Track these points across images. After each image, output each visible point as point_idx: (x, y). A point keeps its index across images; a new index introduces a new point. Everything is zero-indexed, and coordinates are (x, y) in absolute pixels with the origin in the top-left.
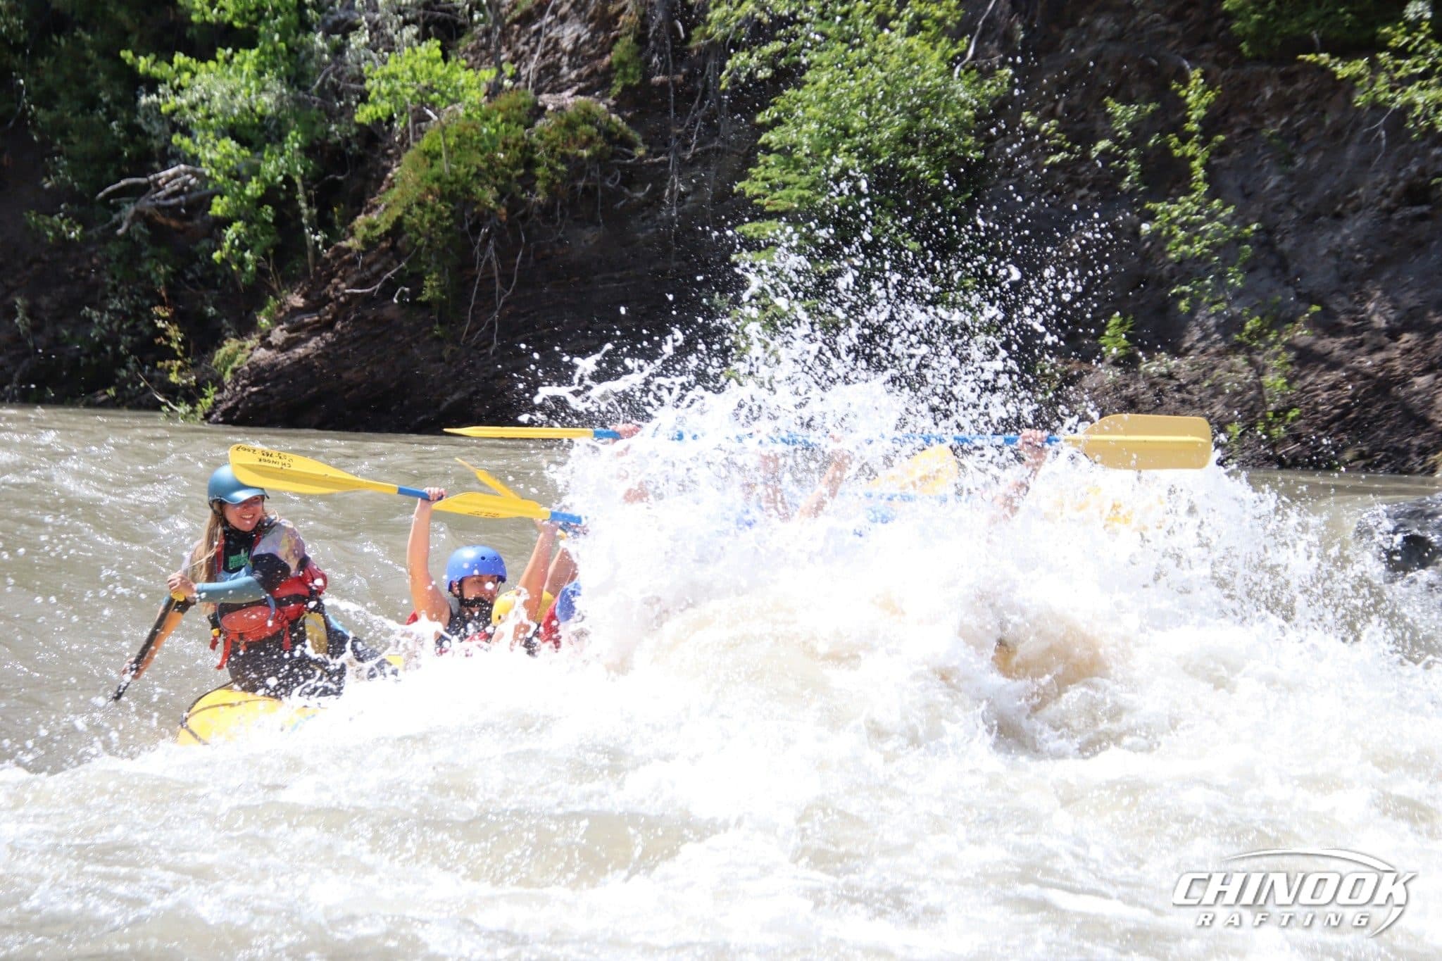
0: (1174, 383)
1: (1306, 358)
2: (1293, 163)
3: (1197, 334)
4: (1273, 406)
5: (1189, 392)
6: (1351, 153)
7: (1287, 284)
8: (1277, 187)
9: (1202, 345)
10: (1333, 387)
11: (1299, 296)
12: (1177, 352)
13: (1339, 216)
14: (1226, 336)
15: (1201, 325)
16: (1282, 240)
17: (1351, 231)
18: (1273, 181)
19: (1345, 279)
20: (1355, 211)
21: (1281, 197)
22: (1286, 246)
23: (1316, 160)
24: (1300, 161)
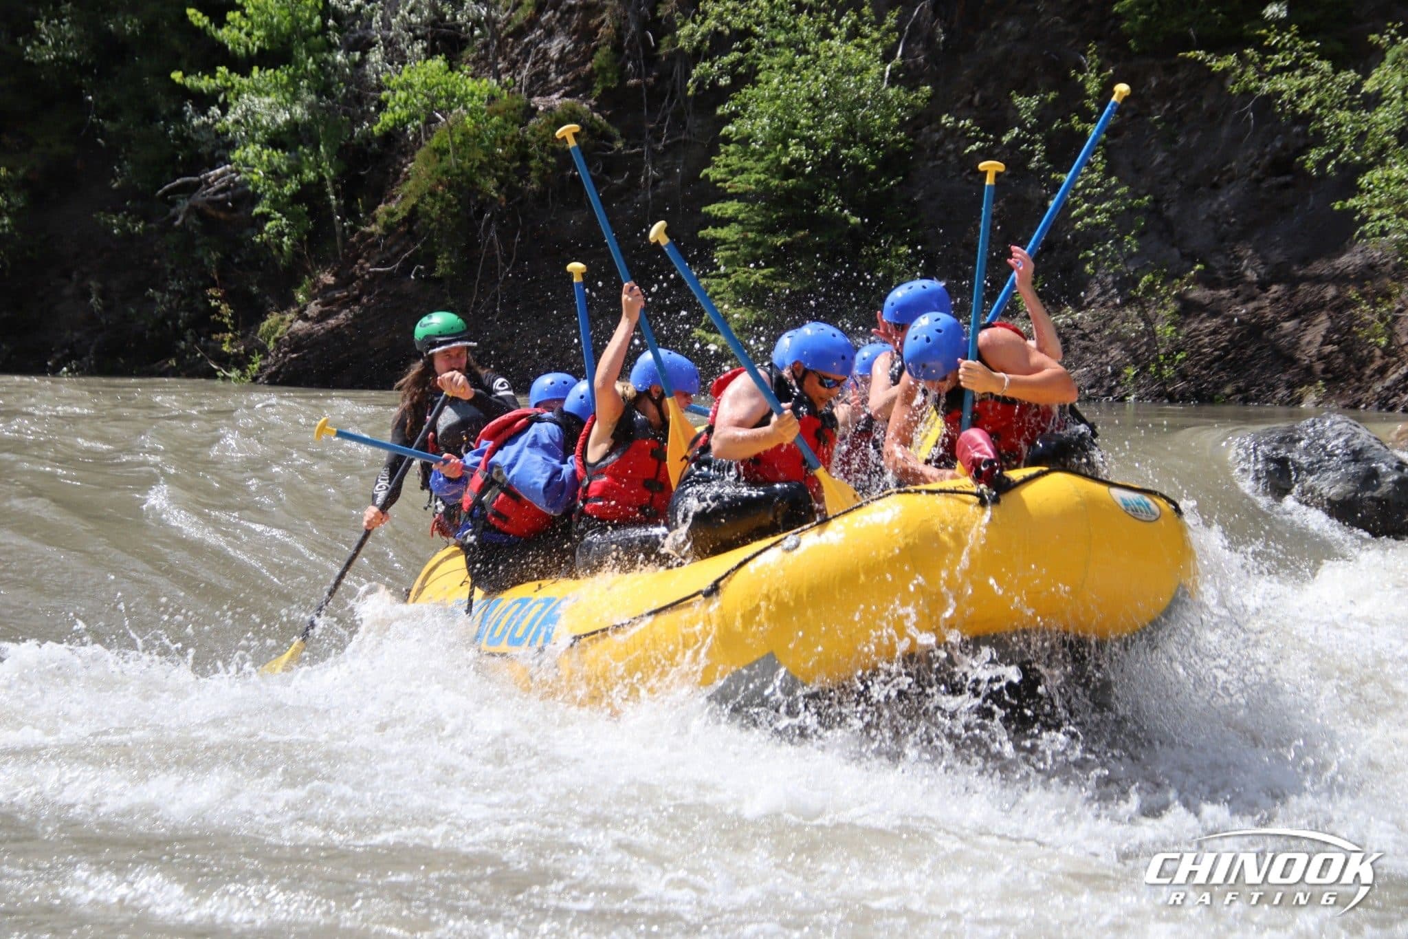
0: (1078, 332)
1: (1188, 308)
2: (1176, 142)
3: (1097, 290)
4: (1163, 351)
5: (1091, 340)
6: (1225, 132)
7: (1173, 245)
8: (1163, 163)
9: (1101, 299)
10: (1214, 332)
11: (1183, 255)
12: (1079, 306)
13: (1215, 186)
14: (1121, 292)
15: (1100, 282)
16: (1168, 208)
17: (1226, 199)
18: (1159, 158)
19: (1222, 240)
20: (1230, 181)
21: (1166, 172)
22: (1172, 212)
23: (1195, 139)
24: (1182, 140)
